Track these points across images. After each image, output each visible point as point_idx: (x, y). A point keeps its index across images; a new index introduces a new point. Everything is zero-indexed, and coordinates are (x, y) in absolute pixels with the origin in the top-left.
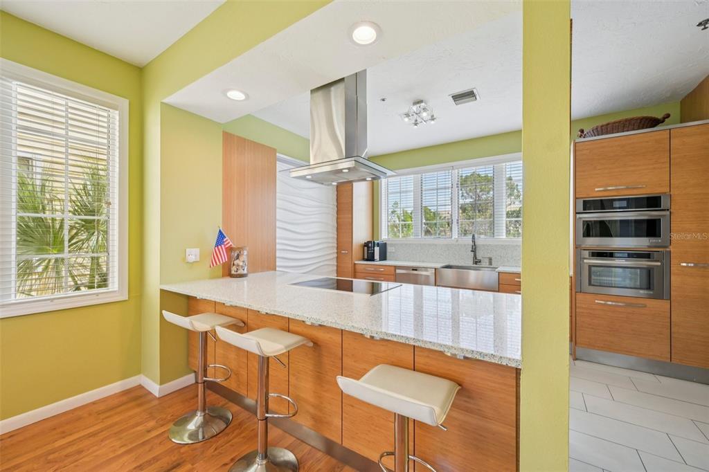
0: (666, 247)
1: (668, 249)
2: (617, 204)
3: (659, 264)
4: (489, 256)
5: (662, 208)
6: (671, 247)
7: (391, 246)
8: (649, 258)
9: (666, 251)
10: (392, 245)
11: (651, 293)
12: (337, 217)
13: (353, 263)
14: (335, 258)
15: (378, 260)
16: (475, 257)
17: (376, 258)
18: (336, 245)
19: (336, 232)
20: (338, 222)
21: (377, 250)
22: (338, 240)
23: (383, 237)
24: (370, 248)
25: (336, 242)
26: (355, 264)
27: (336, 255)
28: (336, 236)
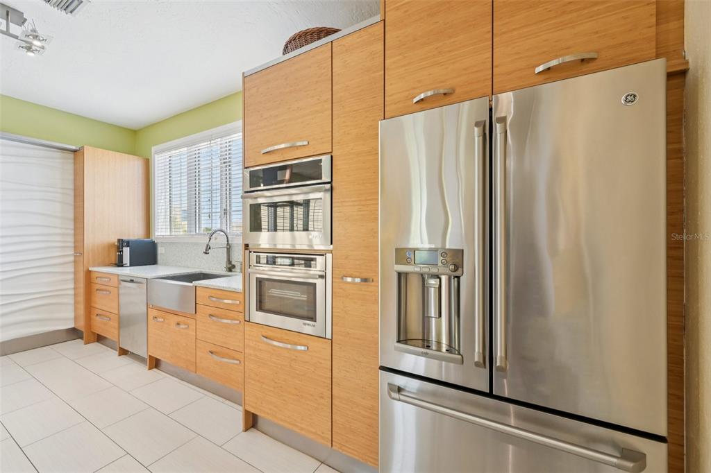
5: (323, 180)
10: (165, 245)
12: (75, 205)
13: (85, 269)
14: (70, 262)
15: (128, 265)
16: (229, 262)
17: (124, 263)
18: (72, 245)
19: (72, 227)
20: (75, 212)
21: (126, 251)
22: (75, 238)
23: (157, 234)
24: (118, 248)
25: (73, 240)
26: (90, 271)
27: (72, 259)
28: (73, 232)
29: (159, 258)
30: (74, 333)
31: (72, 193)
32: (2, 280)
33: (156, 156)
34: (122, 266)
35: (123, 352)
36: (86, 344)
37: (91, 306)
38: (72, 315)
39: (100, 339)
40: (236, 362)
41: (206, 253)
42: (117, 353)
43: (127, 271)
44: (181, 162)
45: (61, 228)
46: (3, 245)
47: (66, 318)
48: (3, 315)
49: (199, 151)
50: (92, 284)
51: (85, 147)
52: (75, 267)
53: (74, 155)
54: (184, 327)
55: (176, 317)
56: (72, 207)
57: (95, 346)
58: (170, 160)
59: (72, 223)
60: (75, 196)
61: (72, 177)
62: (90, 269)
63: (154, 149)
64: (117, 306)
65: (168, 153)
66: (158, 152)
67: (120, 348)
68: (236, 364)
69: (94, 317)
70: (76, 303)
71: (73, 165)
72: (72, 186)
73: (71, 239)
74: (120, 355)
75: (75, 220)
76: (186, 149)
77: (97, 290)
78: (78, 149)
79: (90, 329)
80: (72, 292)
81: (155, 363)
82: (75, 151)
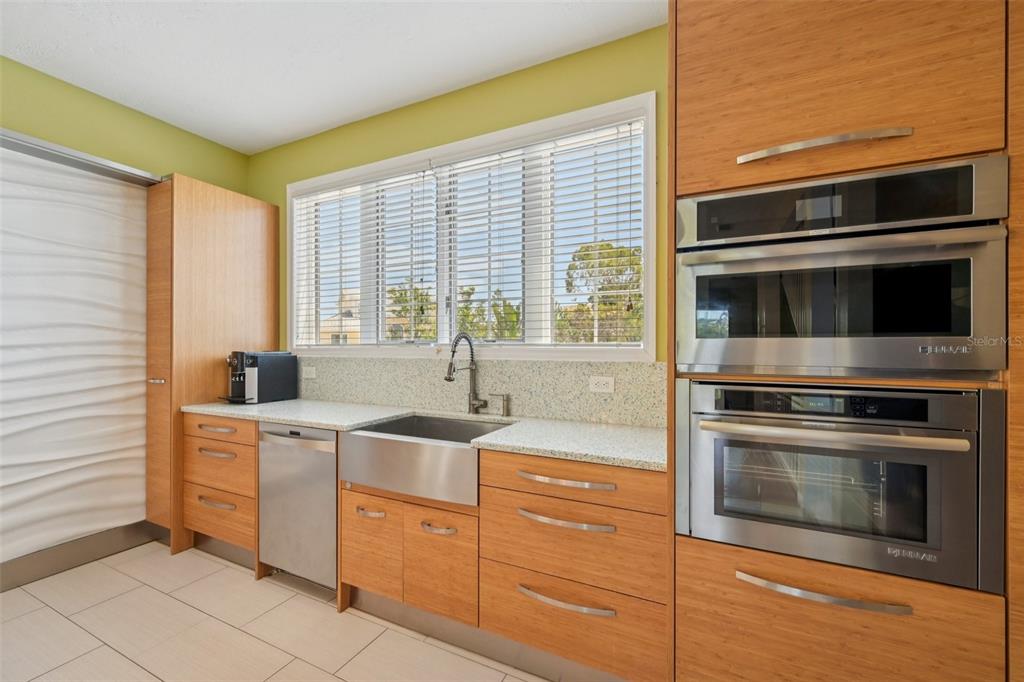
0: (987, 374)
1: (992, 386)
2: (807, 209)
3: (963, 444)
4: (503, 390)
5: (975, 215)
6: (1008, 375)
7: (309, 365)
8: (924, 418)
9: (988, 392)
10: (312, 362)
11: (930, 558)
12: (147, 288)
13: (174, 410)
14: (140, 396)
15: (256, 401)
16: (474, 394)
17: (247, 397)
18: (144, 363)
19: (143, 329)
20: (148, 301)
21: (252, 375)
22: (148, 350)
23: (296, 342)
24: (235, 369)
25: (144, 354)
26: (183, 413)
27: (142, 389)
28: (143, 339)
29: (303, 386)
30: (145, 532)
31: (142, 264)
32: (5, 437)
33: (295, 201)
34: (243, 403)
35: (266, 571)
36: (173, 553)
37: (184, 481)
38: (140, 496)
39: (199, 541)
40: (607, 613)
41: (449, 379)
42: (253, 573)
43: (253, 411)
44: (341, 213)
45: (123, 331)
46: (6, 365)
47: (128, 504)
48: (6, 508)
49: (383, 193)
50: (188, 439)
51: (176, 175)
52: (148, 407)
53: (148, 191)
54: (443, 531)
55: (419, 510)
56: (144, 291)
57: (192, 556)
58: (316, 211)
59: (144, 321)
60: (149, 270)
61: (143, 235)
62: (185, 409)
63: (290, 188)
64: (253, 484)
65: (314, 198)
66: (300, 195)
67: (261, 564)
68: (607, 617)
69: (193, 500)
70: (150, 473)
71: (145, 211)
72: (142, 252)
73: (141, 352)
74: (259, 577)
75: (150, 315)
76: (358, 188)
77: (200, 449)
78: (158, 179)
79: (183, 523)
80: (142, 453)
81: (350, 598)
82: (149, 184)
